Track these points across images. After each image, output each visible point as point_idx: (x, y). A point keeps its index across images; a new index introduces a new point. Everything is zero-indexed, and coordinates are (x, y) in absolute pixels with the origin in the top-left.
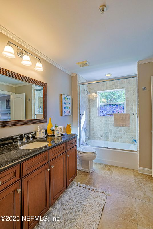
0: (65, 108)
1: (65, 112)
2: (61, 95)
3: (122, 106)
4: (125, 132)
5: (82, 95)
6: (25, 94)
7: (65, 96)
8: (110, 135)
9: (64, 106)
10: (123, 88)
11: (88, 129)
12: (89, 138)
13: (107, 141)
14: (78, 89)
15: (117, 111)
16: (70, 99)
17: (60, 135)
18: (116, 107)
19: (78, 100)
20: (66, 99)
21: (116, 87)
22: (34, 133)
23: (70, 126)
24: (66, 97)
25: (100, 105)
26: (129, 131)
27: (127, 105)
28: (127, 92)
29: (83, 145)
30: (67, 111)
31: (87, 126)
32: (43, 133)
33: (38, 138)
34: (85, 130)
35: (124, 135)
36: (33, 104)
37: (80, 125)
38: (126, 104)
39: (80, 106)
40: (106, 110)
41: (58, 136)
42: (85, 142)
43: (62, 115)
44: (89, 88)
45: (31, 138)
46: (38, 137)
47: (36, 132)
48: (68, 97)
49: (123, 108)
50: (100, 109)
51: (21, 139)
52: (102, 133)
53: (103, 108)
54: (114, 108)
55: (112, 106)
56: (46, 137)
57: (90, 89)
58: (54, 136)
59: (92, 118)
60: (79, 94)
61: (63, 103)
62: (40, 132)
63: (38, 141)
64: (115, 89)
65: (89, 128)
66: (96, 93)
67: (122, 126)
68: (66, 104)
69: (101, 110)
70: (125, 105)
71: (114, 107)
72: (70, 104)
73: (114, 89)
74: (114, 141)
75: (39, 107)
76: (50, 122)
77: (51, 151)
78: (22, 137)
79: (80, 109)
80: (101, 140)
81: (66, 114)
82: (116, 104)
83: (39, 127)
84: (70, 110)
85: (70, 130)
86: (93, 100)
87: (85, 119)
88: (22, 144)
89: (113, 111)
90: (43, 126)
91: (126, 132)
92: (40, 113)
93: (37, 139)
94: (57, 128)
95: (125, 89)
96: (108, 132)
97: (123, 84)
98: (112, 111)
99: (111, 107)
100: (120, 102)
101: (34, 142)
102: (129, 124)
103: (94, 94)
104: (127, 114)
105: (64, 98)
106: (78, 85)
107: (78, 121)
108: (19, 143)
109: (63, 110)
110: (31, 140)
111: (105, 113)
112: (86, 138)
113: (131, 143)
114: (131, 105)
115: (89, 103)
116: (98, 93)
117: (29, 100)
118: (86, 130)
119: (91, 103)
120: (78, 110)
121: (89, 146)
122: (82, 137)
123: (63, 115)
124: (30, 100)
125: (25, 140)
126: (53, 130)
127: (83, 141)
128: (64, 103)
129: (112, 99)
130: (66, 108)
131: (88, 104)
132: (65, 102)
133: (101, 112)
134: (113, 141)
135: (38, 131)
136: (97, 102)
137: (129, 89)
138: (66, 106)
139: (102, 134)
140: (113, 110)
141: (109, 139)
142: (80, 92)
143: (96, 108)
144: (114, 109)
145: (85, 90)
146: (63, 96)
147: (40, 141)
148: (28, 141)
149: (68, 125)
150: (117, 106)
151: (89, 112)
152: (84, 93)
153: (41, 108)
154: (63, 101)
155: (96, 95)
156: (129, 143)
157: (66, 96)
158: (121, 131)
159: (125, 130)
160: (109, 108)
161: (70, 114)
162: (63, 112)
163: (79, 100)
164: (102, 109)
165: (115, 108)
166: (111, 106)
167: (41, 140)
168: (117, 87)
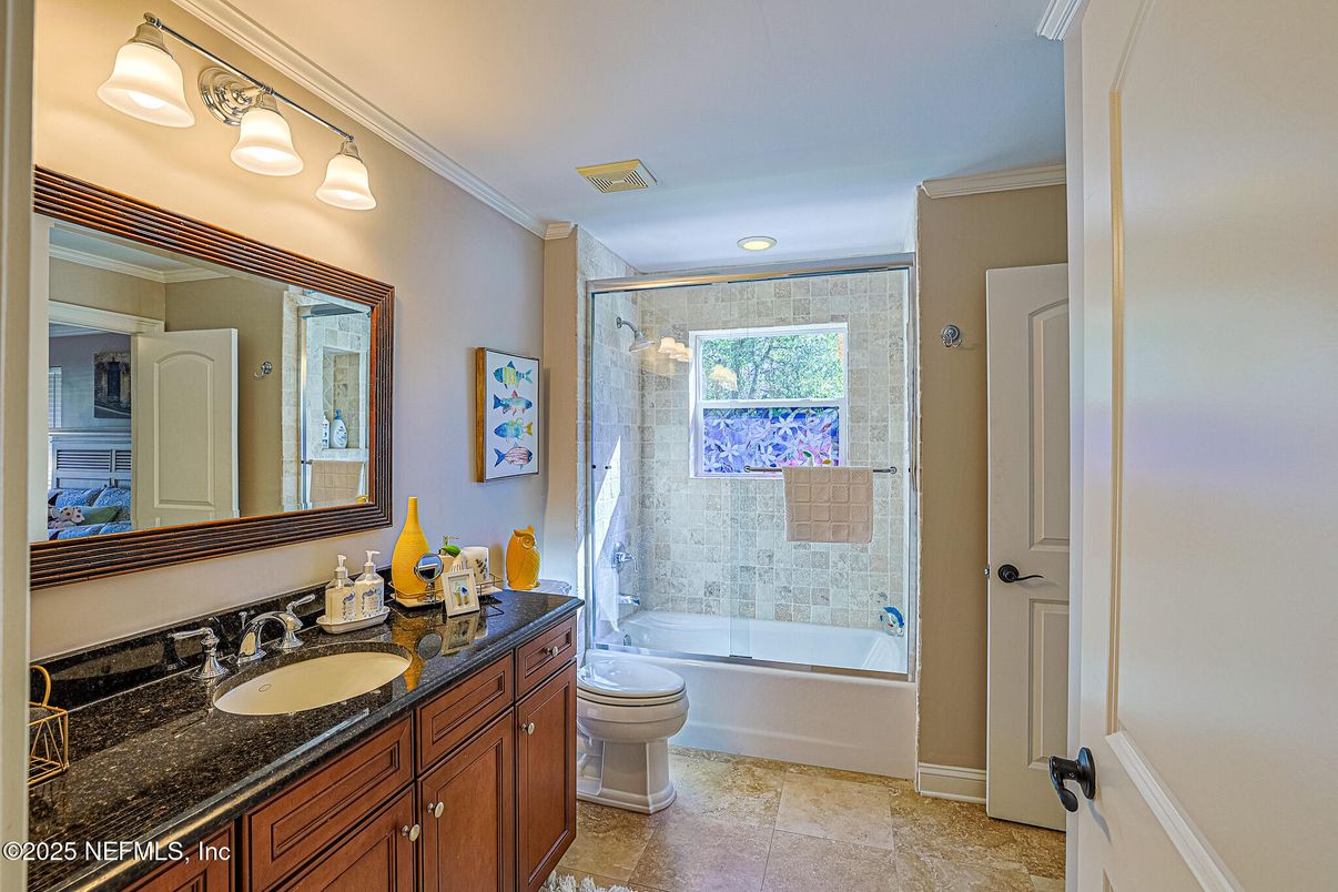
0: (500, 431)
1: (501, 457)
2: (479, 356)
3: (827, 421)
4: (840, 564)
5: (602, 352)
6: (235, 332)
7: (502, 361)
8: (759, 586)
9: (494, 417)
10: (834, 319)
11: (634, 550)
12: (641, 606)
13: (742, 615)
14: (581, 315)
15: (802, 447)
16: (534, 376)
17: (474, 605)
18: (795, 425)
19: (580, 381)
20: (508, 375)
21: (796, 311)
22: (312, 597)
23: (530, 539)
24: (511, 365)
25: (706, 412)
26: (864, 557)
27: (857, 416)
28: (856, 343)
29: (605, 647)
30: (516, 446)
31: (628, 536)
32: (371, 593)
33: (334, 630)
34: (616, 560)
35: (835, 581)
36: (293, 401)
37: (588, 528)
38: (852, 410)
39: (588, 416)
40: (740, 443)
41: (465, 609)
42: (617, 629)
43: (481, 478)
44: (644, 313)
45: (289, 635)
46: (334, 619)
47: (320, 592)
48: (523, 365)
49: (835, 433)
50: (707, 434)
51: (229, 645)
52: (713, 573)
53: (722, 425)
54: (781, 432)
55: (775, 419)
56: (388, 621)
57: (647, 318)
58: (441, 607)
59: (660, 484)
60: (588, 350)
61: (490, 402)
62: (348, 592)
63: (335, 650)
64: (790, 324)
65: (641, 546)
66: (682, 338)
67: (829, 535)
68: (506, 407)
69: (712, 442)
70: (844, 413)
71: (786, 425)
72: (529, 405)
73: (783, 322)
74: (782, 615)
75: (332, 415)
76: (409, 526)
77: (427, 714)
78: (229, 627)
79: (587, 438)
80: (708, 611)
81: (505, 469)
82: (793, 409)
83: (342, 558)
84: (530, 442)
85: (530, 565)
86: (664, 382)
87: (617, 490)
88: (235, 675)
89: (776, 447)
90: (370, 554)
91: (847, 568)
92: (338, 456)
93: (332, 635)
94: (457, 561)
95: (845, 325)
96: (747, 568)
97: (838, 298)
98: (770, 449)
99: (768, 425)
100: (814, 401)
101: (315, 655)
102: (868, 527)
103: (668, 344)
104: (857, 473)
105: (498, 374)
106: (581, 291)
107: (580, 506)
108: (212, 670)
109: (493, 442)
110: (290, 643)
111: (730, 458)
112: (621, 606)
113: (874, 627)
114: (875, 414)
115: (643, 396)
116: (692, 343)
117: (267, 371)
118: (623, 559)
119: (651, 398)
120: (581, 443)
121: (639, 653)
122: (601, 601)
123: (491, 471)
124: (272, 370)
125: (250, 645)
126: (429, 574)
127: (607, 623)
128: (498, 402)
129: (766, 366)
130: (510, 431)
131: (634, 405)
132: (504, 395)
133: (708, 449)
134: (778, 618)
135: (340, 584)
136: (686, 397)
137: (866, 327)
138: (508, 417)
139: (711, 578)
140: (778, 440)
141: (753, 604)
142: (589, 335)
143: (684, 429)
144: (784, 438)
145: (619, 323)
146: (493, 362)
147: (354, 649)
148: (272, 653)
149: (517, 534)
150: (800, 416)
151: (643, 451)
152: (616, 342)
153: (340, 423)
154: (493, 388)
155: (681, 347)
156: (866, 626)
157: (510, 359)
158: (822, 562)
159: (842, 557)
160: (758, 431)
161: (533, 466)
162: (491, 458)
163: (588, 385)
164: (719, 436)
165: (790, 432)
166: (767, 416)
167: (358, 640)
168: (803, 314)
